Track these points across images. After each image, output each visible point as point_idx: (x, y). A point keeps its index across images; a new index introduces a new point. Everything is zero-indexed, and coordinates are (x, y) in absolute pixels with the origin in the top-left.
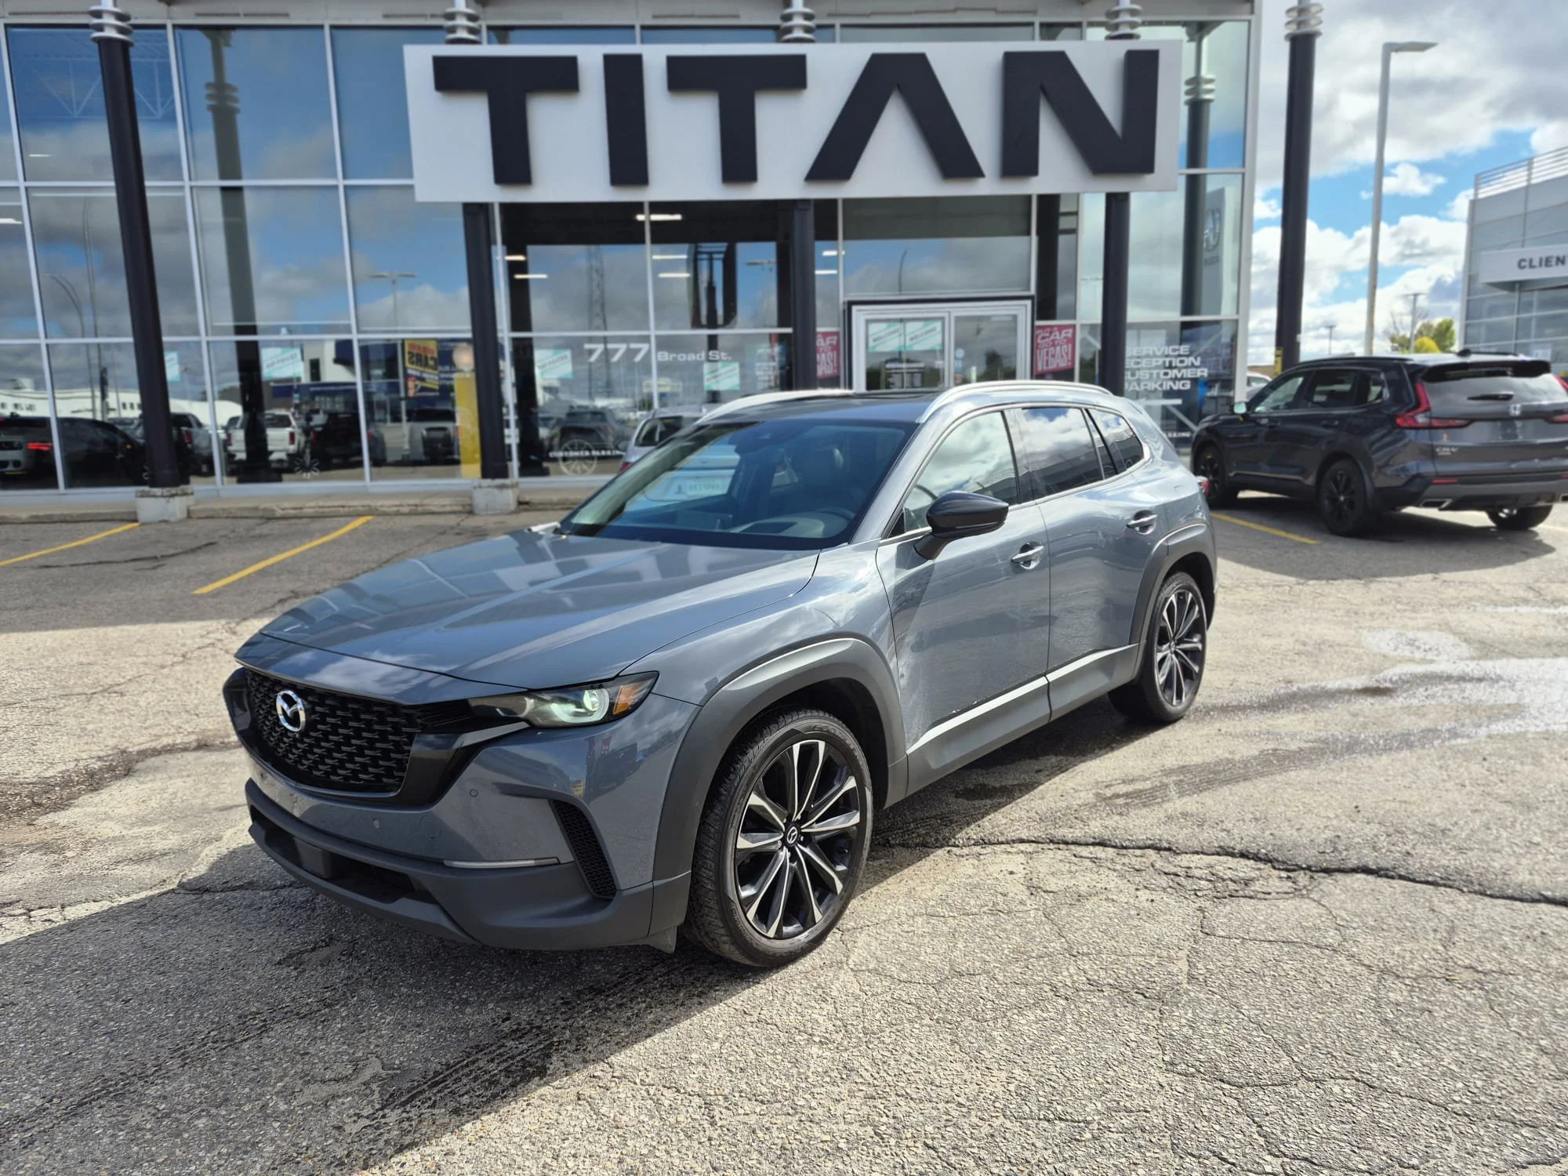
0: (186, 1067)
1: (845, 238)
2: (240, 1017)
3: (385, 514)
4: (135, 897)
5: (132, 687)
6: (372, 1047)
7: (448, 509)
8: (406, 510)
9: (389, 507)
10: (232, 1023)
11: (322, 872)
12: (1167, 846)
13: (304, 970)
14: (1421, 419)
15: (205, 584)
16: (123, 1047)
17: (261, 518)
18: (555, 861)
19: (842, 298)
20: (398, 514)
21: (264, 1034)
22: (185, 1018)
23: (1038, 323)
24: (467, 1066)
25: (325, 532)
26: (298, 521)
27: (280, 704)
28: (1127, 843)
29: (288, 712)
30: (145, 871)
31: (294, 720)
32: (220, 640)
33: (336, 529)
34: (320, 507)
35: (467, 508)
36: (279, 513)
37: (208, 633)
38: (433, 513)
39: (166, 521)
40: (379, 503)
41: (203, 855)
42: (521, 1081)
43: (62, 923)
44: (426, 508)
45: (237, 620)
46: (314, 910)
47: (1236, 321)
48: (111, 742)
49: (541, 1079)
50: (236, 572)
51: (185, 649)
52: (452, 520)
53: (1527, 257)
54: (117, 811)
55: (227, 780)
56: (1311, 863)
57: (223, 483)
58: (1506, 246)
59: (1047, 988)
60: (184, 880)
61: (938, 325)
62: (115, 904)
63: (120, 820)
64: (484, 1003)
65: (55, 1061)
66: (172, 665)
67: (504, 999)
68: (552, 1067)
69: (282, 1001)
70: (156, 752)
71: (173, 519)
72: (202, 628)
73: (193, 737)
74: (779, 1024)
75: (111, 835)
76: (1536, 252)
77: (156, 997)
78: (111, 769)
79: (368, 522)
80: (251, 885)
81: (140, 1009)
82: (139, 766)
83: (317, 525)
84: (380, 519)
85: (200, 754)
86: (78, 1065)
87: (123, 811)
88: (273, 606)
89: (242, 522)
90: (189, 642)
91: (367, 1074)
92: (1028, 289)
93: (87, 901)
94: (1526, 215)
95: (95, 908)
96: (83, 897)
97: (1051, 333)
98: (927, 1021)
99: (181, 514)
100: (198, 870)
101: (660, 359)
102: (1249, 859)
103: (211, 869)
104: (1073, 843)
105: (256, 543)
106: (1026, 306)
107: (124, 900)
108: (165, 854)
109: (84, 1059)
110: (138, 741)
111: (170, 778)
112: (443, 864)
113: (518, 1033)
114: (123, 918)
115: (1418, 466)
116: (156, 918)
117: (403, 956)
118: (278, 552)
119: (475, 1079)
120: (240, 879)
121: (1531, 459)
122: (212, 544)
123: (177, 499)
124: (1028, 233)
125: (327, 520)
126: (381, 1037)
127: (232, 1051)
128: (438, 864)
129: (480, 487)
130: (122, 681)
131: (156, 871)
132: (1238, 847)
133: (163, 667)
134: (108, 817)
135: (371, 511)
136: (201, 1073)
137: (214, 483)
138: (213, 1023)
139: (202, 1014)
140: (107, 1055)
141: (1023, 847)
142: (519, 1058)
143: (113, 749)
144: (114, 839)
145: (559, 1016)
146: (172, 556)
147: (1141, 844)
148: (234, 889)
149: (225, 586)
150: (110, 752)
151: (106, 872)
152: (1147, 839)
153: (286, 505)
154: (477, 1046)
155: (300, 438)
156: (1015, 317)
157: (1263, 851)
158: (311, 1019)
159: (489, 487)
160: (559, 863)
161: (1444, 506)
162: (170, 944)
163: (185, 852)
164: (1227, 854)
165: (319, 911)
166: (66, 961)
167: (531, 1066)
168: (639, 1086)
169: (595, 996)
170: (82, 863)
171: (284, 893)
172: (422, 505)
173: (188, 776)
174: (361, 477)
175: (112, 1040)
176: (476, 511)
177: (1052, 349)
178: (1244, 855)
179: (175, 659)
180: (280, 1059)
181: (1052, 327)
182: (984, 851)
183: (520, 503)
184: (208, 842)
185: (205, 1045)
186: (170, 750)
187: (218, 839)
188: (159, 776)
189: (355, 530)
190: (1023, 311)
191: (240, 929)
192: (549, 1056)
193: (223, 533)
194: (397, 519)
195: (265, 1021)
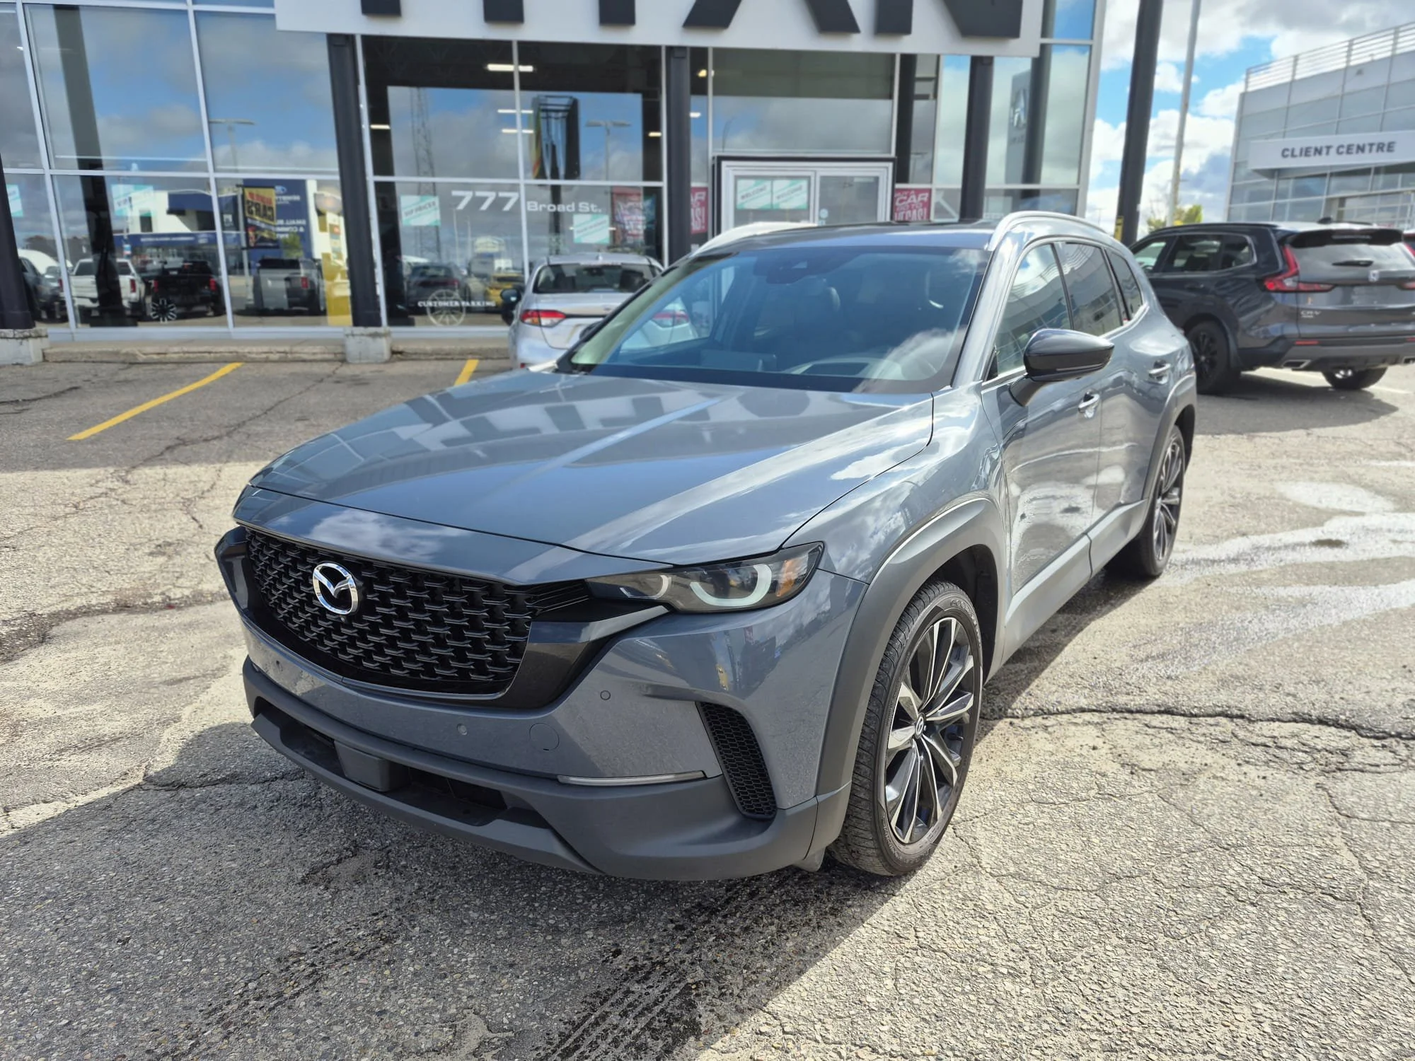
0: (232, 1038)
1: (716, 93)
2: (279, 960)
3: (253, 361)
4: (93, 796)
5: (25, 541)
6: (464, 998)
7: (319, 357)
8: (276, 357)
9: (257, 353)
10: (271, 968)
11: (376, 782)
12: (1239, 713)
13: (338, 891)
14: (1289, 283)
15: (80, 430)
16: (139, 1010)
17: (123, 362)
18: (700, 775)
19: (712, 153)
20: (267, 361)
21: (319, 985)
22: (208, 965)
23: (898, 186)
24: (597, 1024)
25: (196, 378)
26: (163, 367)
27: (318, 577)
28: (1195, 711)
29: (332, 590)
30: (99, 761)
31: (342, 599)
32: (112, 490)
33: (206, 375)
34: (184, 353)
35: (339, 356)
36: (142, 358)
37: (97, 482)
38: (304, 361)
39: (21, 365)
40: (247, 350)
41: (164, 739)
42: (674, 1043)
43: (11, 832)
44: (297, 355)
45: (126, 468)
46: (321, 808)
47: (1077, 190)
48: (16, 604)
49: (697, 1039)
50: (112, 416)
51: (76, 499)
52: (327, 368)
53: (1290, 148)
54: (43, 685)
55: (164, 647)
56: (1400, 730)
57: (77, 327)
58: (1272, 136)
59: (1223, 891)
60: (151, 773)
61: (804, 183)
62: (72, 806)
63: (51, 696)
64: (579, 932)
65: (51, 1035)
66: (65, 517)
67: (602, 924)
68: (703, 1021)
69: (325, 936)
70: (72, 615)
71: (28, 363)
72: (90, 476)
73: (109, 598)
74: (947, 950)
75: (44, 716)
76: (1299, 142)
77: (161, 936)
78: (21, 634)
79: (238, 369)
80: (233, 779)
81: (144, 952)
82: (55, 631)
83: (183, 371)
84: (250, 366)
85: (122, 616)
86: (85, 1041)
87: (50, 685)
88: (162, 454)
89: (104, 366)
90: (78, 491)
91: (472, 1040)
92: (890, 152)
93: (35, 802)
94: (1288, 108)
95: (48, 811)
96: (28, 796)
97: (908, 196)
98: (1115, 941)
99: (36, 357)
100: (164, 760)
101: (529, 209)
102: (1329, 726)
103: (180, 758)
104: (1138, 712)
105: (124, 389)
106: (887, 168)
107: (82, 800)
108: (117, 740)
109: (90, 1031)
110: (47, 603)
111: (96, 645)
112: (557, 780)
113: (638, 972)
114: (88, 824)
115: (1282, 328)
116: (129, 823)
117: (454, 868)
118: (150, 397)
119: (616, 1042)
120: (220, 771)
121: (1368, 324)
122: (76, 388)
123: (31, 341)
124: (891, 97)
125: (194, 366)
126: (470, 983)
127: (284, 1011)
128: (552, 779)
129: (353, 335)
130: (12, 534)
131: (112, 761)
132: (1315, 714)
133: (56, 519)
134: (33, 694)
135: (238, 358)
136: (254, 1047)
137: (68, 327)
138: (247, 970)
139: (228, 957)
140: (120, 1024)
141: (1087, 716)
142: (657, 1009)
143: (19, 611)
144: (48, 720)
145: (678, 946)
146: (35, 400)
147: (1210, 711)
148: (215, 783)
149: (102, 432)
150: (15, 615)
151: (50, 764)
152: (1215, 706)
153: (149, 349)
154: (598, 993)
155: (141, 287)
156: (877, 179)
157: (1343, 717)
158: (372, 960)
159: (362, 335)
160: (705, 778)
161: (1302, 366)
162: (157, 858)
163: (140, 736)
164: (1304, 721)
165: (328, 811)
166: (30, 886)
167: (677, 1020)
168: (822, 1045)
169: (710, 917)
170: (16, 751)
171: (279, 786)
172: (291, 353)
173: (117, 643)
174: (225, 324)
175: (121, 1001)
176: (349, 360)
177: (909, 212)
178: (1322, 722)
179: (67, 510)
180: (352, 1021)
181: (909, 190)
182: (1047, 723)
183: (393, 352)
184: (166, 724)
185: (246, 1003)
186: (87, 612)
187: (177, 719)
188: (82, 642)
189: (226, 376)
190: (885, 172)
191: (239, 835)
192: (692, 1005)
193: (86, 377)
194: (268, 366)
195: (313, 965)
